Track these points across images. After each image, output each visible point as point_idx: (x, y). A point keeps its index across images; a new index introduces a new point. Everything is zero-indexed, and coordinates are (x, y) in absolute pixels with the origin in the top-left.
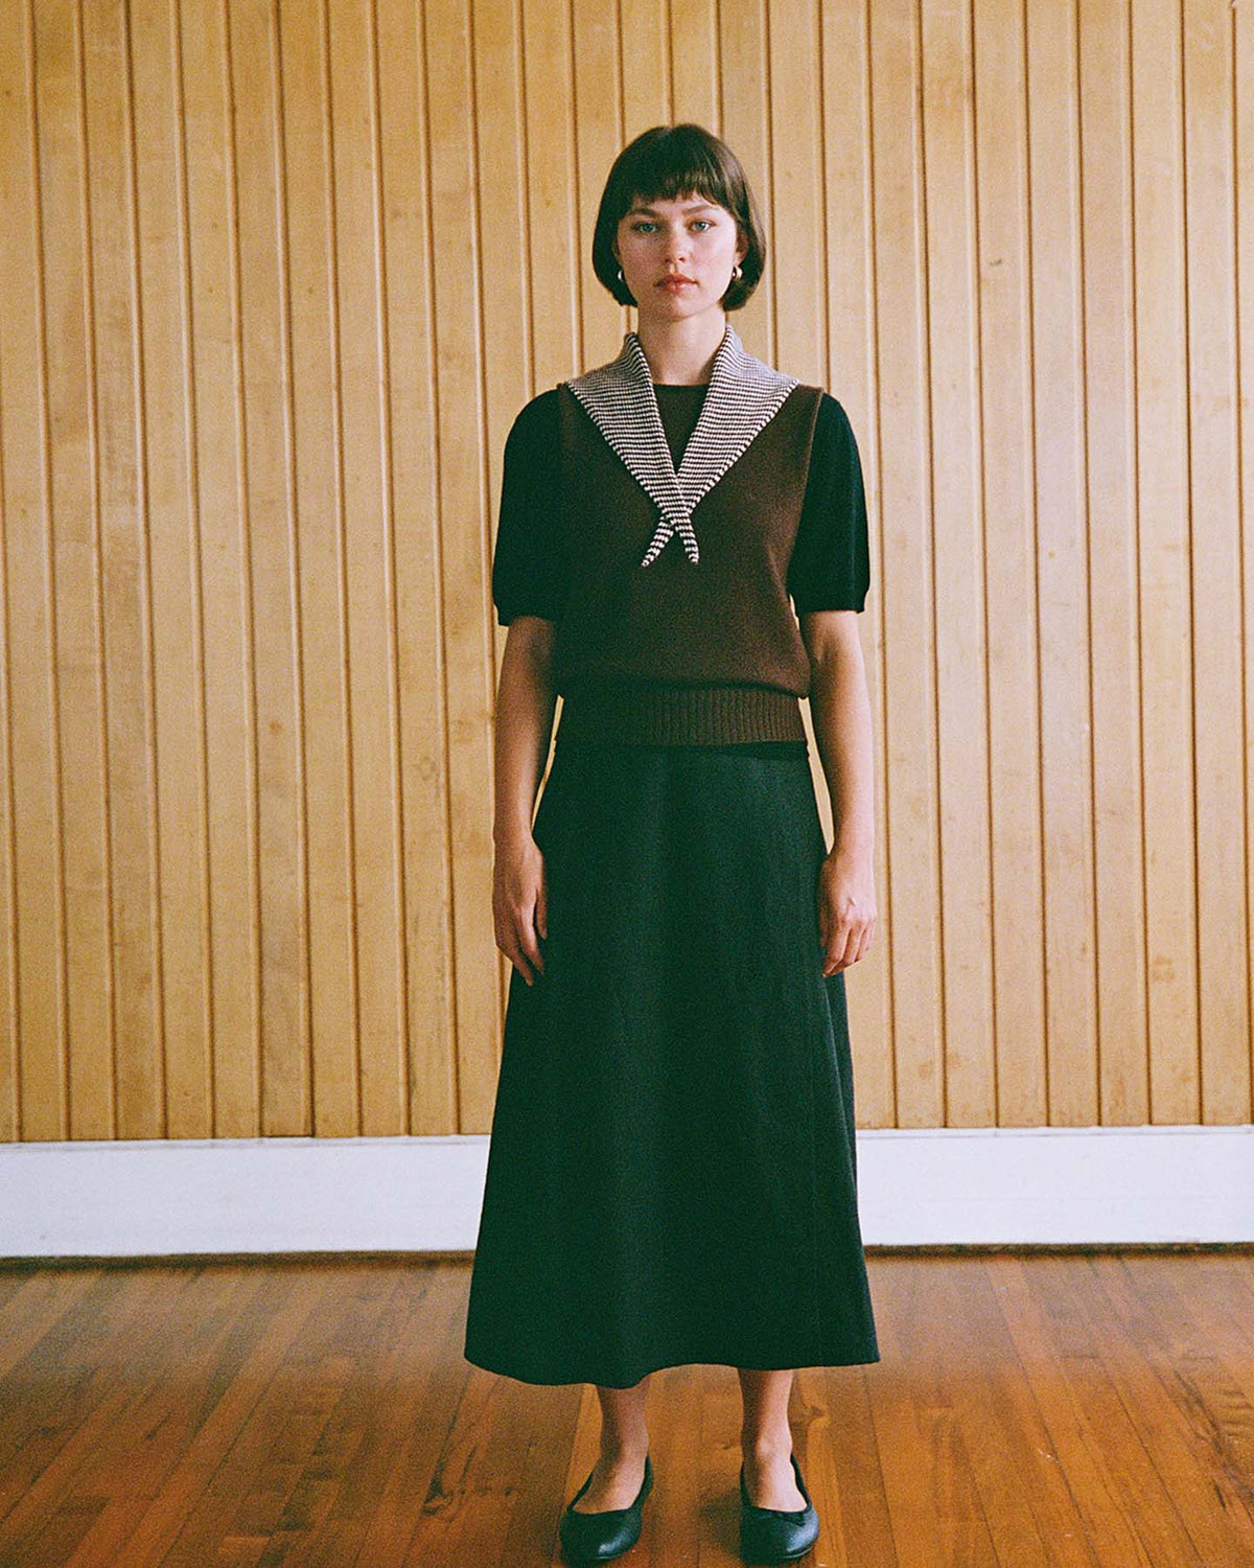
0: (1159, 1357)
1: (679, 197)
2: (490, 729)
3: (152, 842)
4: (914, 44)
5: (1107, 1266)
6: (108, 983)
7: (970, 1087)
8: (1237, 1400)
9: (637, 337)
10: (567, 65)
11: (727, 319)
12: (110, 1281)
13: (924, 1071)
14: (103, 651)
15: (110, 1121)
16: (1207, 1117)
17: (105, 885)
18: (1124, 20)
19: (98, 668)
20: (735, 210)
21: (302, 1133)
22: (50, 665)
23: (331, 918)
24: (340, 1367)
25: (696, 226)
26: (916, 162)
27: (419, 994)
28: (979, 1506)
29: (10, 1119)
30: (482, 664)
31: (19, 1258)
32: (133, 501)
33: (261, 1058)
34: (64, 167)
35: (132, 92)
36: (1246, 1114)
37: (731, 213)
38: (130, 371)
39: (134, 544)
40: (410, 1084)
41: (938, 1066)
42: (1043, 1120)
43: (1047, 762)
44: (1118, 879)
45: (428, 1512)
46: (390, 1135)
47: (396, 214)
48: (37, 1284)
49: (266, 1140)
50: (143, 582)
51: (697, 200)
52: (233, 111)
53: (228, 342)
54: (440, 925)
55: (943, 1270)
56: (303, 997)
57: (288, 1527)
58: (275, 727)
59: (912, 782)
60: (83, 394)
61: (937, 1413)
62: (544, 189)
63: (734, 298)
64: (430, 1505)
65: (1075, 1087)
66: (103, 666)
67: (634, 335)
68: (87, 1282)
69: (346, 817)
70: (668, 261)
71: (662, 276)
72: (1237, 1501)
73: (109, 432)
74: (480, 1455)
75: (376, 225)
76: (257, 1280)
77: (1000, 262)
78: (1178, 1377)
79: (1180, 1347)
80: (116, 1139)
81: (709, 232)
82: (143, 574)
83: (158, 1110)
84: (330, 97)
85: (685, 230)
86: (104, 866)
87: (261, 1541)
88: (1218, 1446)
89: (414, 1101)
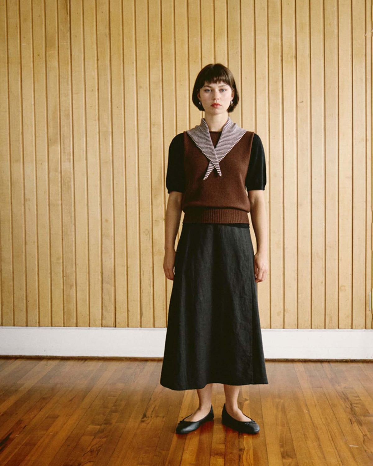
0: (338, 388)
1: (218, 83)
2: (164, 222)
3: (74, 251)
4: (280, 44)
5: (326, 365)
6: (62, 286)
7: (291, 318)
8: (357, 399)
9: (204, 119)
10: (187, 48)
11: (229, 115)
12: (62, 362)
13: (279, 314)
14: (62, 200)
15: (62, 322)
16: (354, 327)
17: (61, 261)
18: (336, 39)
19: (60, 205)
20: (232, 86)
21: (113, 326)
22: (47, 203)
23: (121, 270)
24: (120, 386)
25: (222, 90)
26: (280, 75)
27: (144, 291)
28: (288, 423)
29: (36, 321)
30: (162, 205)
31: (39, 356)
32: (70, 161)
33: (102, 307)
34: (53, 74)
35: (71, 55)
36: (364, 326)
37: (231, 87)
38: (70, 127)
39: (70, 173)
40: (141, 314)
41: (282, 312)
42: (310, 327)
43: (313, 233)
44: (332, 264)
45: (142, 421)
46: (136, 327)
47: (140, 87)
48: (43, 363)
49: (103, 328)
50: (72, 183)
51: (222, 84)
52: (98, 60)
54: (150, 273)
55: (282, 365)
56: (113, 291)
57: (105, 424)
58: (107, 221)
59: (277, 238)
60: (57, 133)
61: (278, 400)
62: (180, 80)
63: (231, 109)
64: (143, 420)
65: (318, 319)
66: (62, 204)
67: (203, 119)
68: (56, 362)
69: (125, 245)
70: (214, 99)
71: (213, 103)
72: (355, 423)
73: (64, 144)
74: (157, 408)
75: (135, 90)
76: (100, 363)
77: (302, 102)
78: (343, 393)
79: (343, 385)
80: (64, 326)
81: (225, 92)
82: (72, 180)
83: (75, 319)
85: (219, 91)
86: (61, 256)
87: (99, 427)
88: (352, 409)
89: (142, 318)
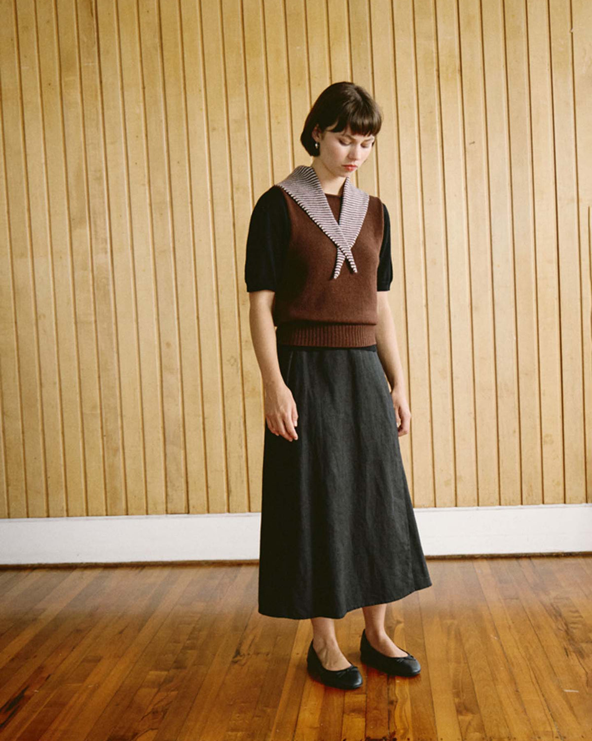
0: (545, 599)
4: (435, 51)
5: (525, 562)
6: (101, 450)
7: (466, 489)
8: (576, 615)
10: (285, 65)
12: (106, 572)
13: (447, 484)
14: (95, 314)
15: (104, 508)
16: (567, 501)
17: (99, 411)
18: (525, 39)
19: (93, 322)
21: (183, 512)
22: (73, 320)
23: (194, 423)
24: (199, 606)
26: (437, 101)
27: (231, 454)
28: (465, 657)
29: (63, 508)
31: (68, 564)
32: (106, 252)
33: (166, 482)
34: (74, 114)
35: (101, 82)
36: (584, 499)
38: (103, 198)
39: (107, 270)
40: (229, 492)
41: (453, 481)
42: (498, 503)
43: (498, 354)
44: (529, 402)
45: (234, 662)
46: (221, 513)
47: (214, 129)
48: (76, 574)
49: (168, 515)
50: (111, 286)
52: (144, 88)
53: (144, 185)
54: (240, 426)
55: (455, 565)
56: (182, 457)
57: (176, 668)
58: (168, 345)
59: (440, 363)
60: (84, 208)
61: (449, 622)
62: (277, 117)
64: (235, 659)
65: (511, 490)
66: (96, 321)
68: (97, 573)
69: (199, 382)
72: (574, 654)
73: (95, 224)
74: (257, 640)
75: (206, 134)
76: (166, 572)
77: (474, 142)
78: (552, 605)
79: (553, 594)
80: (107, 515)
82: (111, 282)
83: (124, 502)
84: (185, 80)
86: (98, 404)
87: (165, 673)
88: (567, 632)
89: (230, 498)
